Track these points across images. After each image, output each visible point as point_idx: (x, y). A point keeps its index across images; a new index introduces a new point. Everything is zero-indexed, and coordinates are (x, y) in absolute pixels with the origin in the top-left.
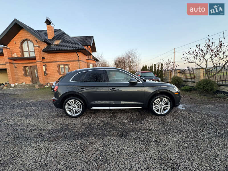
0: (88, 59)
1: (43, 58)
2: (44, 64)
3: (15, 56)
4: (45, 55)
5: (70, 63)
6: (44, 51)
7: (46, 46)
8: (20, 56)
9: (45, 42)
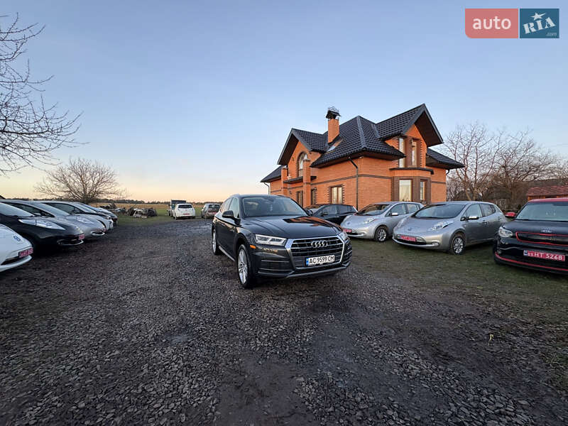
0: (394, 169)
1: (313, 178)
2: (313, 187)
3: (289, 178)
4: (315, 172)
5: (344, 183)
6: (313, 166)
7: (319, 155)
8: (295, 177)
9: (314, 150)
